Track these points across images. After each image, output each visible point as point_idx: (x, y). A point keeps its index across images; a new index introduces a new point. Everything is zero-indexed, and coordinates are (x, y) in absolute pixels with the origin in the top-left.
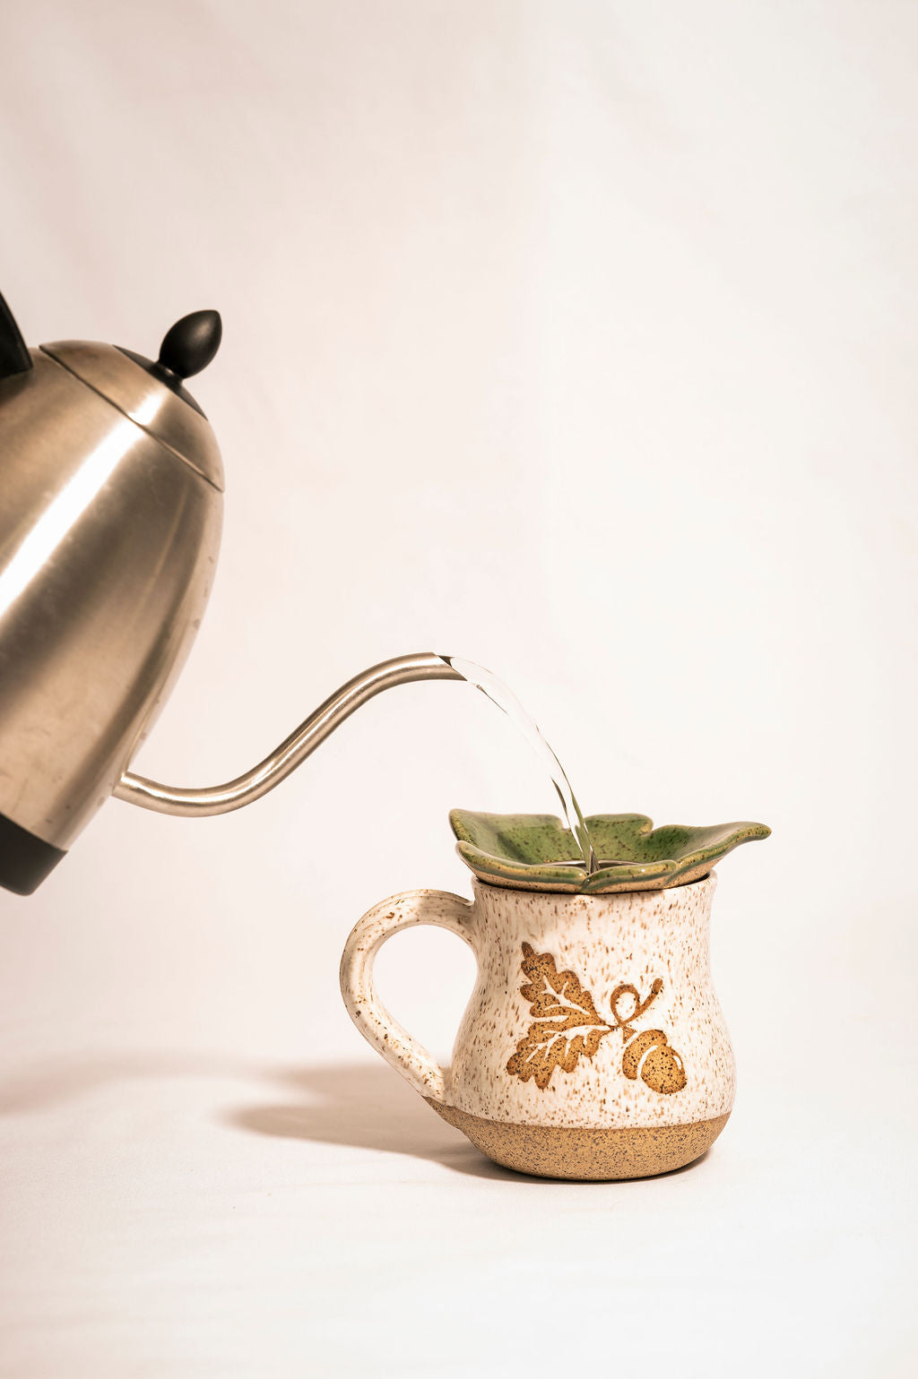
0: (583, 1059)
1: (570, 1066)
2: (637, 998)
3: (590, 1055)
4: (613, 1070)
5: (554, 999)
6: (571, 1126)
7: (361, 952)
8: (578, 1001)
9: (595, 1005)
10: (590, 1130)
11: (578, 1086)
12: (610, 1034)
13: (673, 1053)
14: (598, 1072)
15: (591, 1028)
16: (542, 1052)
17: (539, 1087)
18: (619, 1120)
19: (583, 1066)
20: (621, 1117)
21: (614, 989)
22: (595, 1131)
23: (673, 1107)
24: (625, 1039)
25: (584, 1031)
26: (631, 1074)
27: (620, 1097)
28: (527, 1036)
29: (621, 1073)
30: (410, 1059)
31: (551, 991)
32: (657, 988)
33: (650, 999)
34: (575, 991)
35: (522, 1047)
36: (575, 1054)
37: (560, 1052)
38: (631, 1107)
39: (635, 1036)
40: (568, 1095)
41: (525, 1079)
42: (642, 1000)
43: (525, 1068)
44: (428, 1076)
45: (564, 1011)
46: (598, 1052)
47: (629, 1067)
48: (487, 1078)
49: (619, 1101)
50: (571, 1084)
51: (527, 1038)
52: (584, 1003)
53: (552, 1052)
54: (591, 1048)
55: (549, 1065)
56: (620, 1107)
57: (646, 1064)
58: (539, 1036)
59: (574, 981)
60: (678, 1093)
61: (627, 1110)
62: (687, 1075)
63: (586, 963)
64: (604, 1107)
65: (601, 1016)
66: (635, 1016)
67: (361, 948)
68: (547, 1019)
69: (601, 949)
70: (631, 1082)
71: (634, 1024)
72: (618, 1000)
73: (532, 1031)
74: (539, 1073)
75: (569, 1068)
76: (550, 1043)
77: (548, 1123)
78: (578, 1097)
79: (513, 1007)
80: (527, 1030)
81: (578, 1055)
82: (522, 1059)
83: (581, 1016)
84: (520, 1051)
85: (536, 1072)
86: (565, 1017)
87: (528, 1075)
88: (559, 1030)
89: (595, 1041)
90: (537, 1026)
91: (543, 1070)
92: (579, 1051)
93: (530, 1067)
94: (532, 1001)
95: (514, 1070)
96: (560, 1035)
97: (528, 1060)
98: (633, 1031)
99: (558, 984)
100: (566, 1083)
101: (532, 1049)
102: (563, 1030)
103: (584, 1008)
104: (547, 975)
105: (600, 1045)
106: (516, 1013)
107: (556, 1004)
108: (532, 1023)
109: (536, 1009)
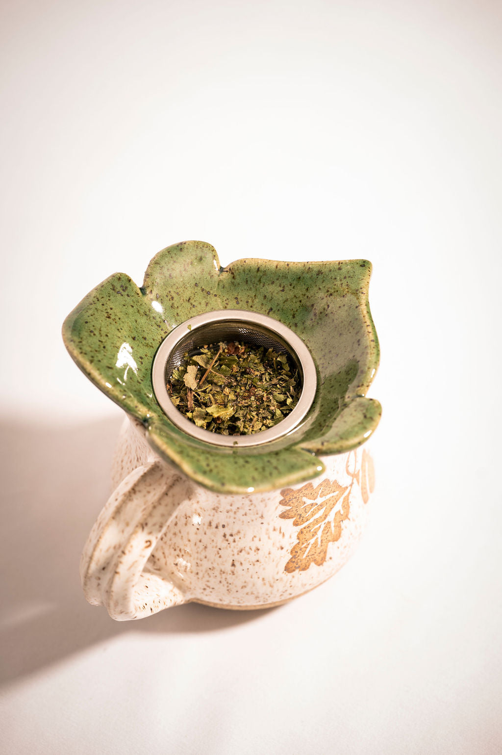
0: (344, 524)
1: (338, 535)
3: (347, 516)
5: (312, 505)
8: (330, 491)
12: (352, 490)
15: (341, 500)
16: (316, 543)
17: (319, 565)
19: (346, 527)
25: (339, 506)
28: (298, 541)
31: (309, 502)
34: (327, 488)
35: (294, 552)
36: (339, 527)
37: (328, 534)
40: (341, 553)
41: (305, 568)
45: (321, 506)
46: (351, 509)
47: (365, 496)
50: (342, 545)
51: (299, 543)
52: (333, 489)
53: (323, 538)
54: (345, 511)
55: (323, 547)
58: (308, 536)
59: (325, 485)
65: (344, 485)
68: (311, 520)
71: (357, 467)
72: (348, 465)
73: (301, 536)
74: (317, 557)
75: (337, 537)
76: (320, 533)
80: (296, 538)
81: (340, 525)
82: (298, 558)
83: (333, 499)
84: (295, 554)
85: (314, 559)
86: (324, 509)
87: (307, 565)
88: (323, 520)
89: (346, 506)
90: (303, 531)
91: (319, 553)
92: (340, 521)
93: (308, 559)
94: (292, 518)
95: (293, 568)
96: (325, 523)
97: (304, 556)
98: (359, 471)
99: (315, 494)
100: (338, 548)
101: (306, 547)
102: (325, 518)
103: (334, 492)
104: (306, 495)
105: (350, 504)
106: (280, 532)
107: (315, 506)
108: (299, 531)
109: (298, 520)
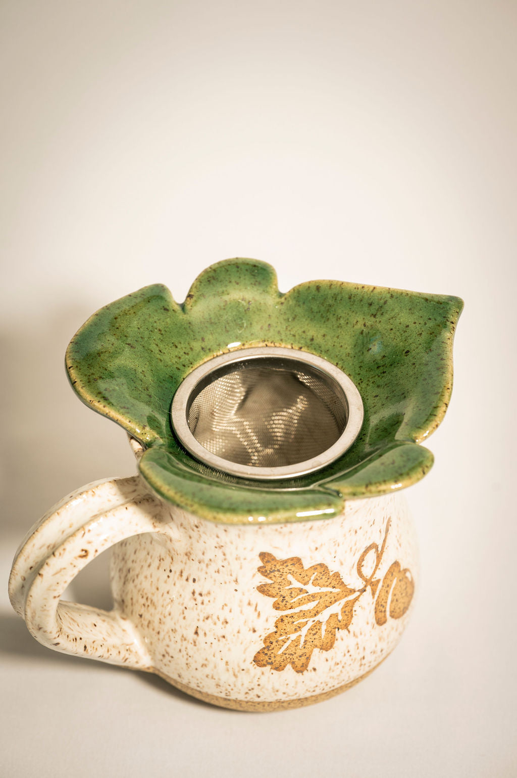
0: (340, 633)
1: (329, 644)
2: (377, 550)
3: (346, 626)
4: (370, 626)
5: (301, 590)
8: (327, 583)
9: (343, 580)
11: (339, 658)
12: (360, 599)
13: (405, 571)
14: (357, 637)
15: (343, 602)
16: (297, 641)
17: (298, 672)
19: (342, 639)
21: (359, 557)
24: (373, 593)
25: (336, 608)
26: (383, 619)
27: (376, 646)
28: (275, 630)
29: (375, 625)
31: (296, 584)
33: (385, 540)
34: (324, 577)
35: (269, 642)
36: (332, 634)
37: (316, 636)
38: (384, 645)
39: (380, 584)
40: (330, 669)
41: (279, 668)
42: (380, 547)
43: (279, 659)
45: (313, 597)
46: (354, 620)
47: (380, 615)
48: (228, 672)
49: (376, 649)
50: (332, 658)
51: (276, 632)
52: (334, 583)
53: (308, 639)
54: (346, 619)
55: (306, 651)
56: (376, 653)
58: (289, 628)
59: (322, 570)
60: (411, 602)
61: (382, 651)
62: (414, 578)
64: (364, 661)
65: (350, 587)
66: (376, 567)
68: (297, 610)
69: (350, 535)
70: (383, 626)
71: (377, 574)
72: (363, 564)
73: (281, 625)
74: (296, 660)
75: (328, 647)
76: (304, 631)
77: (308, 694)
78: (340, 666)
79: (250, 604)
80: (274, 625)
81: (335, 632)
82: (273, 651)
83: (332, 595)
84: (269, 644)
85: (292, 660)
86: (316, 602)
87: (283, 664)
88: (312, 617)
89: (349, 611)
90: (285, 619)
91: (300, 656)
92: (335, 628)
93: (284, 657)
94: (273, 597)
95: (264, 662)
96: (314, 621)
97: (280, 652)
98: (378, 581)
99: (306, 577)
100: (327, 660)
101: (283, 641)
102: (315, 615)
103: (334, 587)
104: (293, 573)
105: (354, 613)
106: (256, 610)
107: (304, 593)
108: (279, 617)
109: (280, 603)
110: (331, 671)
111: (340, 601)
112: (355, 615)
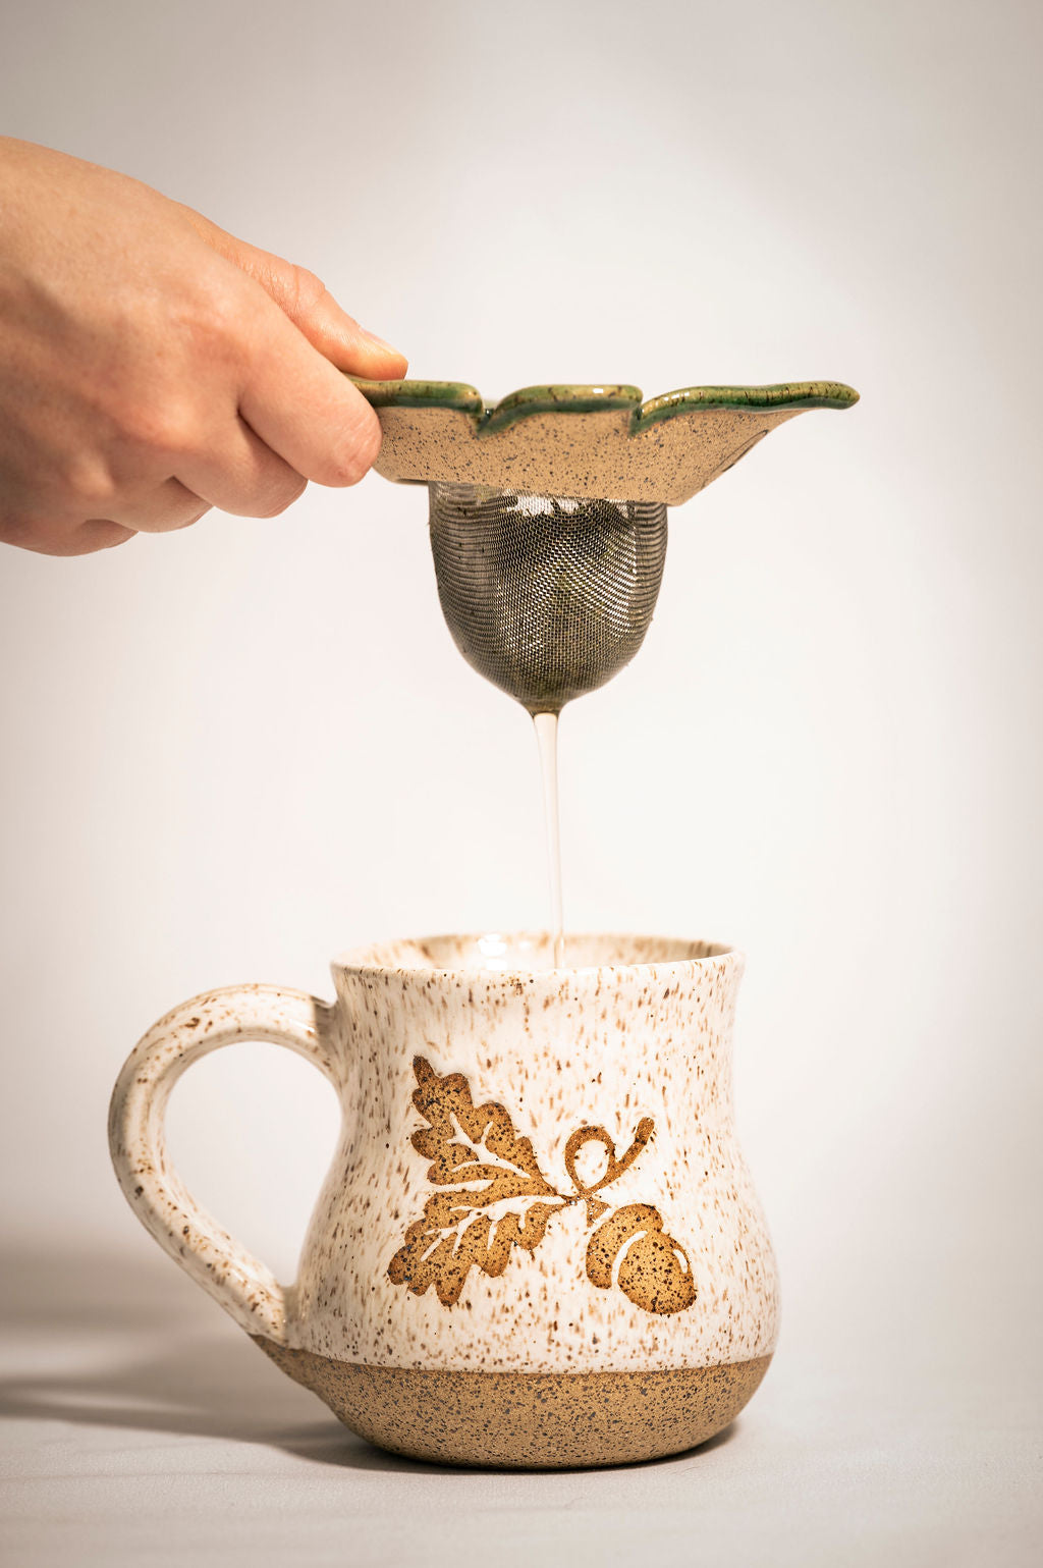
0: (518, 1254)
1: (497, 1265)
2: (611, 1151)
3: (530, 1246)
4: (570, 1272)
5: (469, 1152)
6: (499, 1369)
7: (143, 1086)
8: (510, 1154)
9: (538, 1161)
10: (531, 1376)
11: (510, 1299)
12: (565, 1210)
13: (674, 1244)
14: (545, 1274)
15: (532, 1200)
16: (449, 1242)
17: (445, 1303)
18: (580, 1358)
19: (519, 1266)
20: (585, 1351)
21: (570, 1134)
22: (540, 1378)
23: (673, 1337)
24: (590, 1219)
25: (520, 1205)
26: (602, 1278)
27: (581, 1318)
28: (424, 1216)
29: (585, 1276)
30: (227, 1269)
31: (463, 1138)
32: (643, 1134)
33: (633, 1151)
34: (504, 1138)
35: (412, 1237)
36: (504, 1246)
37: (478, 1242)
38: (602, 1335)
39: (608, 1214)
40: (493, 1316)
41: (418, 1290)
42: (620, 1154)
43: (420, 1271)
44: (258, 1298)
45: (485, 1171)
46: (545, 1242)
47: (597, 1266)
48: (356, 1292)
49: (581, 1325)
50: (498, 1295)
51: (423, 1221)
52: (520, 1158)
53: (466, 1243)
54: (533, 1233)
55: (460, 1265)
56: (583, 1336)
57: (627, 1261)
58: (444, 1217)
59: (501, 1121)
60: (683, 1314)
61: (595, 1341)
62: (698, 1282)
63: (522, 1089)
64: (556, 1335)
65: (550, 1180)
66: (606, 1181)
67: (143, 1077)
68: (458, 1187)
69: (548, 1066)
70: (601, 1292)
71: (606, 1194)
72: (577, 1153)
73: (432, 1210)
74: (444, 1278)
75: (494, 1269)
76: (463, 1226)
77: (459, 1364)
78: (511, 1317)
79: (399, 1170)
80: (423, 1207)
81: (509, 1247)
82: (414, 1255)
83: (514, 1180)
84: (412, 1242)
85: (438, 1278)
86: (488, 1183)
87: (424, 1282)
88: (478, 1205)
89: (539, 1222)
90: (440, 1199)
91: (451, 1273)
92: (511, 1240)
93: (427, 1269)
94: (431, 1158)
95: (401, 1276)
96: (479, 1214)
97: (424, 1257)
98: (605, 1206)
99: (476, 1127)
100: (489, 1294)
101: (431, 1239)
102: (484, 1205)
103: (519, 1166)
104: (456, 1110)
105: (547, 1229)
106: (405, 1179)
107: (472, 1160)
108: (432, 1194)
109: (438, 1171)
110: (495, 1320)
111: (527, 1197)
112: (549, 1233)
